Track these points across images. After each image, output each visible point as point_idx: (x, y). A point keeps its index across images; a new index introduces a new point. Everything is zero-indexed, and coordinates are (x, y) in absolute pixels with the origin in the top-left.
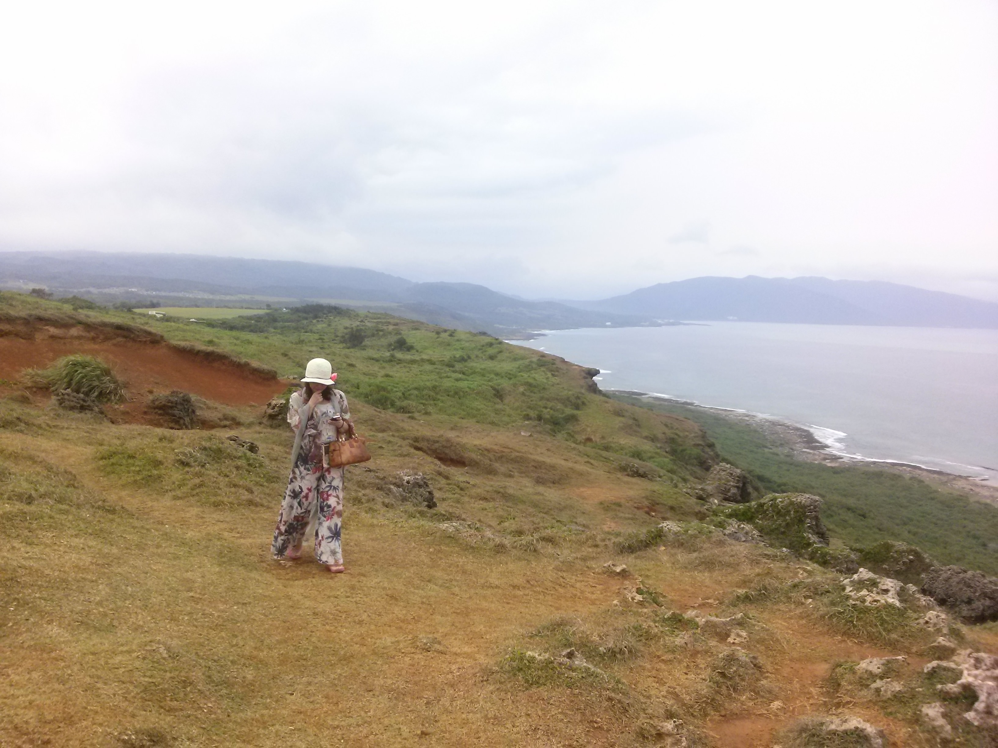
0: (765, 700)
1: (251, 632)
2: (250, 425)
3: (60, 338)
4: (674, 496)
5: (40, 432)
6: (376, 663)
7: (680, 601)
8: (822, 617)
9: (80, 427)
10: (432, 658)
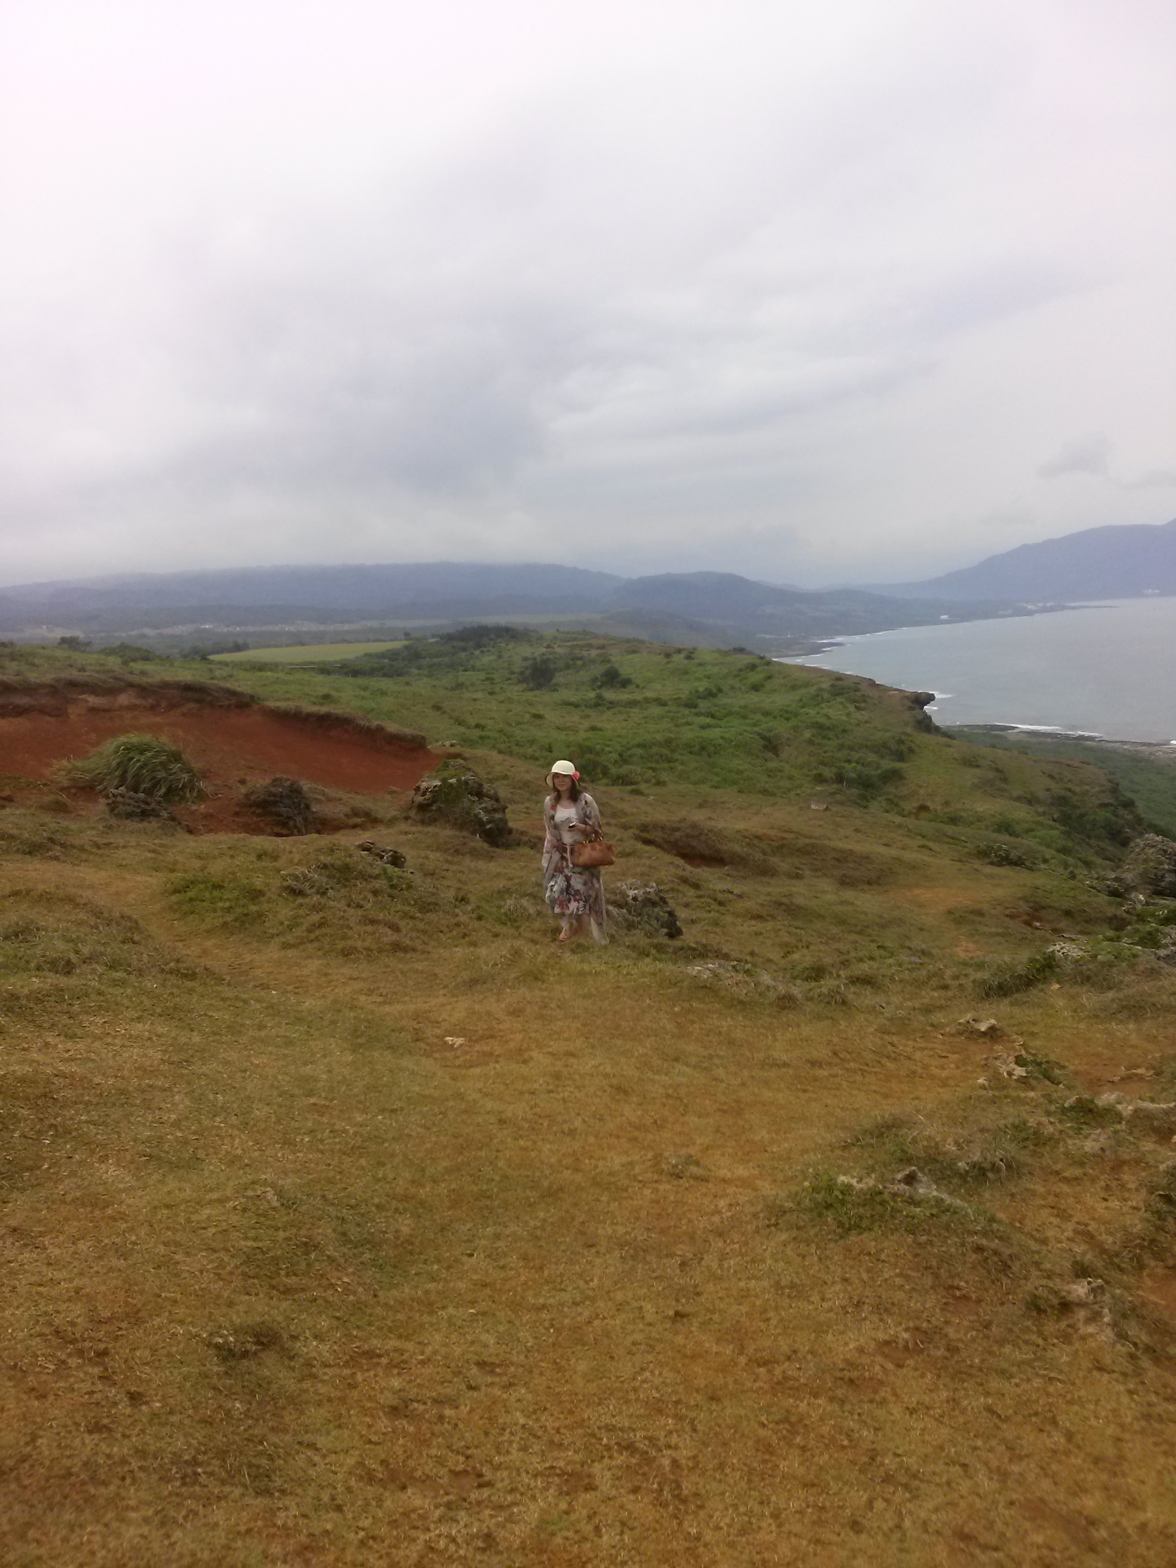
1: (405, 1156)
2: (391, 822)
3: (104, 710)
4: (1071, 894)
5: (84, 856)
6: (599, 1200)
7: (1089, 1075)
9: (142, 843)
10: (687, 1189)
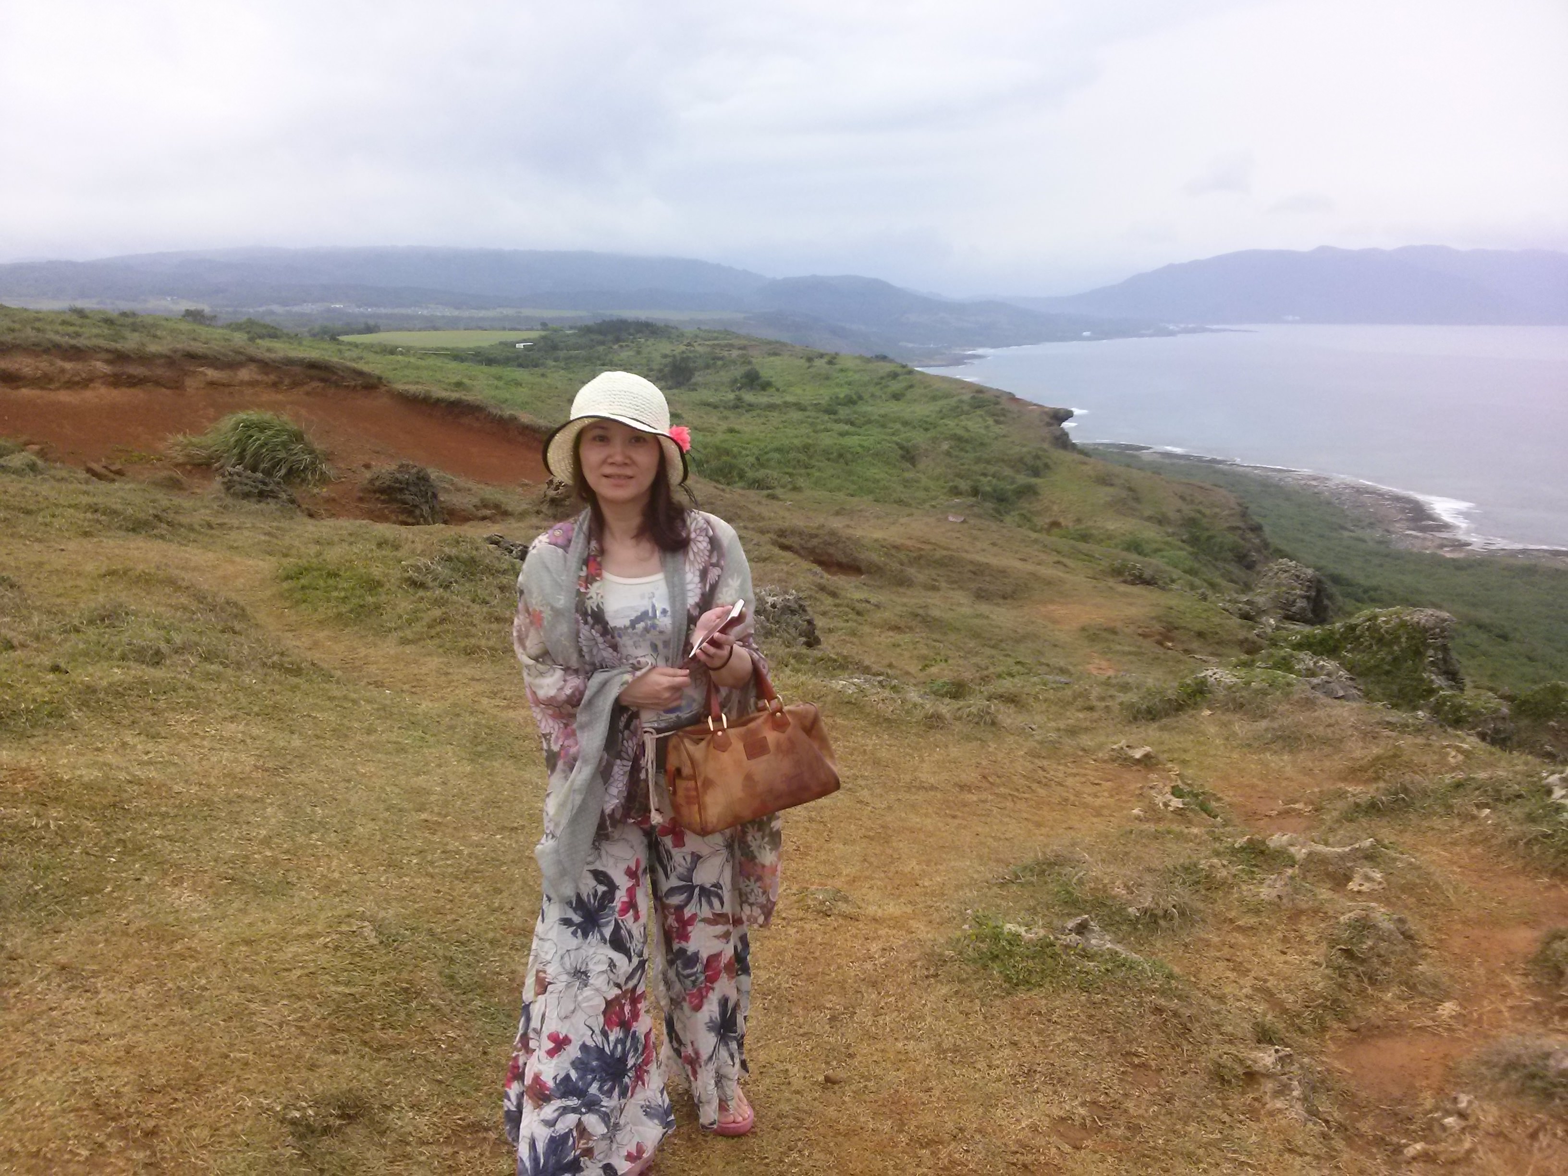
0: (1427, 1000)
1: (525, 882)
2: (523, 515)
3: (223, 385)
4: (1204, 615)
5: (192, 536)
7: (1244, 806)
8: (1513, 842)
9: (258, 525)
10: (835, 929)
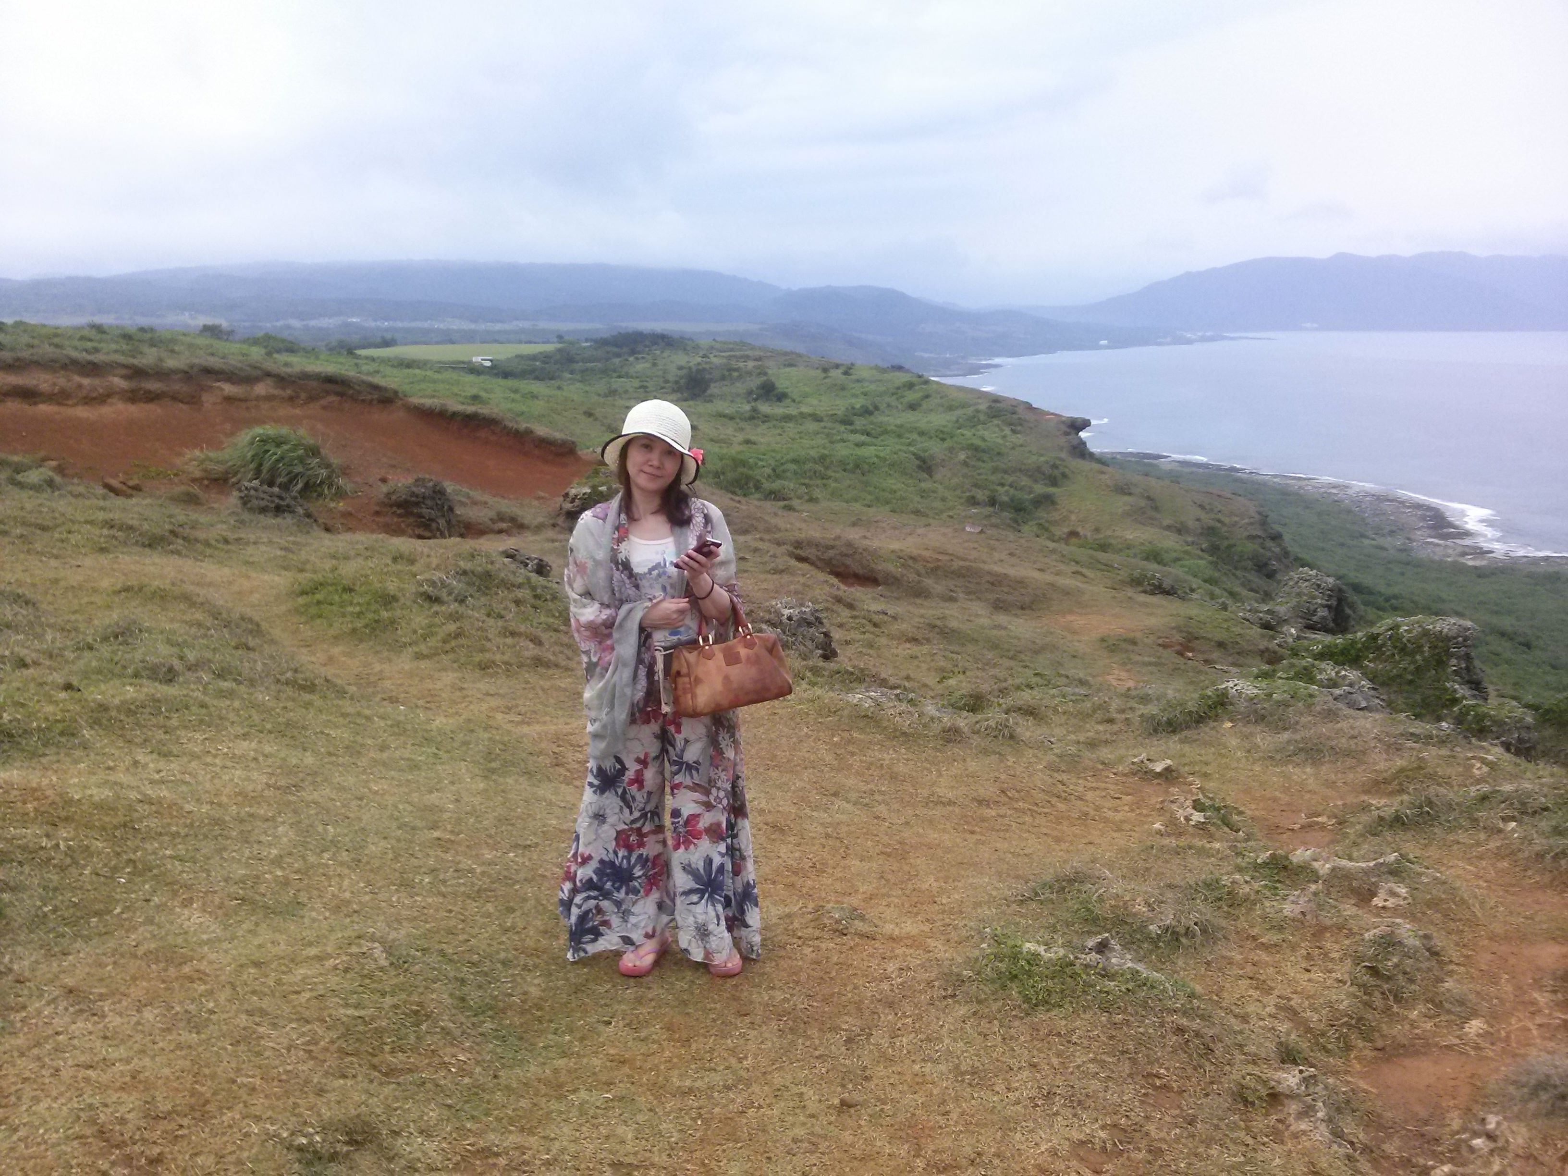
0: (1453, 1017)
1: (538, 900)
2: (538, 529)
3: (240, 400)
4: (1224, 625)
5: (208, 551)
7: (1266, 819)
8: (1540, 856)
9: (275, 540)
10: (851, 948)
